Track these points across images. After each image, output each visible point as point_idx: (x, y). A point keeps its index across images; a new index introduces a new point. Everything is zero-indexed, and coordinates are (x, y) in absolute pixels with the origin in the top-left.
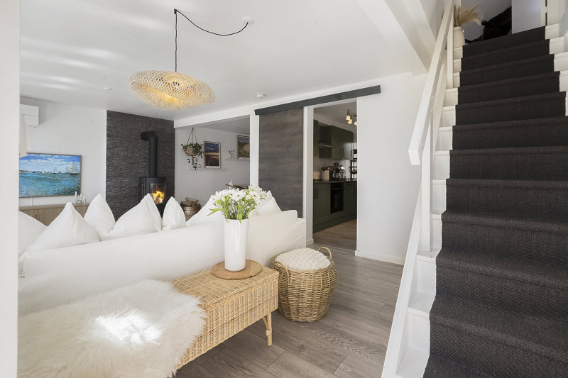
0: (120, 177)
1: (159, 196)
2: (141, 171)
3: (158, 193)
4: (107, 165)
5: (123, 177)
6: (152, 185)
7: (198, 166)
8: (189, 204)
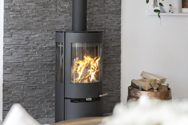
0: (26, 29)
1: (88, 67)
2: (62, 19)
3: (88, 59)
4: (5, 9)
5: (30, 29)
6: (77, 45)
7: (166, 7)
8: (147, 86)
